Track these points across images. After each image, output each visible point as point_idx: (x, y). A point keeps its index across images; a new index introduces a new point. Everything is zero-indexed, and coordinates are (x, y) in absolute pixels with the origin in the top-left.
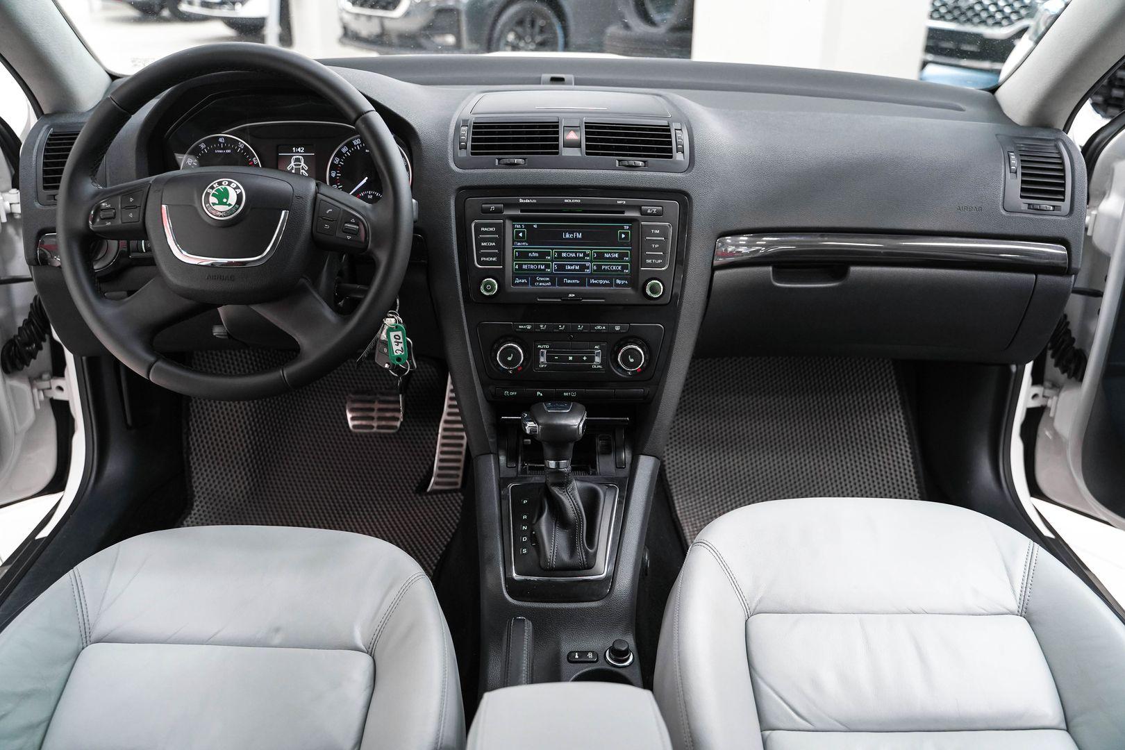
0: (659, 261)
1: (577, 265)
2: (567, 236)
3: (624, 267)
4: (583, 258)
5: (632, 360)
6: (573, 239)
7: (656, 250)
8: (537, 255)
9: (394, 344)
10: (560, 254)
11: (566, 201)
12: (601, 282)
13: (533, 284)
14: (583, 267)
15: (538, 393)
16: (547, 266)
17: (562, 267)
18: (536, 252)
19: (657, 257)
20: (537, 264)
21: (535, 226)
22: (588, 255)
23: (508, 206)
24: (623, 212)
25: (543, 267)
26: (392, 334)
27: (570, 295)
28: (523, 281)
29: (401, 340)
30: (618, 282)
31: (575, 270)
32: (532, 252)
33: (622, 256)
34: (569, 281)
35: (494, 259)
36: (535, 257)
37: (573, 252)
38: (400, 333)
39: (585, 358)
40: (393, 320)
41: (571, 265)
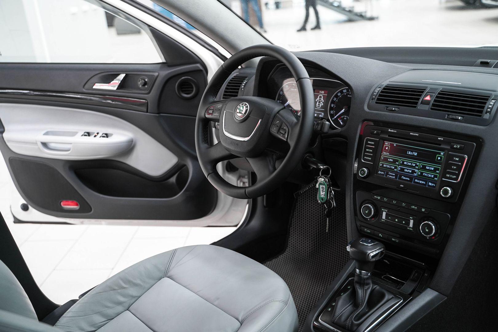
0: (454, 177)
1: (411, 170)
2: (410, 153)
3: (436, 176)
4: (414, 167)
5: (427, 230)
6: (412, 155)
7: (453, 169)
8: (392, 160)
9: (321, 191)
10: (403, 162)
11: (411, 134)
12: (421, 182)
13: (386, 176)
14: (413, 172)
15: (380, 235)
16: (396, 168)
17: (402, 170)
18: (392, 159)
19: (454, 174)
20: (391, 166)
21: (395, 145)
22: (417, 166)
23: (383, 132)
24: (440, 145)
25: (393, 168)
26: (321, 186)
27: (401, 186)
28: (382, 173)
29: (324, 190)
30: (430, 184)
31: (409, 173)
32: (390, 158)
33: (436, 169)
34: (404, 178)
35: (370, 159)
36: (391, 162)
37: (410, 162)
38: (324, 186)
39: (404, 222)
40: (323, 179)
41: (408, 169)
